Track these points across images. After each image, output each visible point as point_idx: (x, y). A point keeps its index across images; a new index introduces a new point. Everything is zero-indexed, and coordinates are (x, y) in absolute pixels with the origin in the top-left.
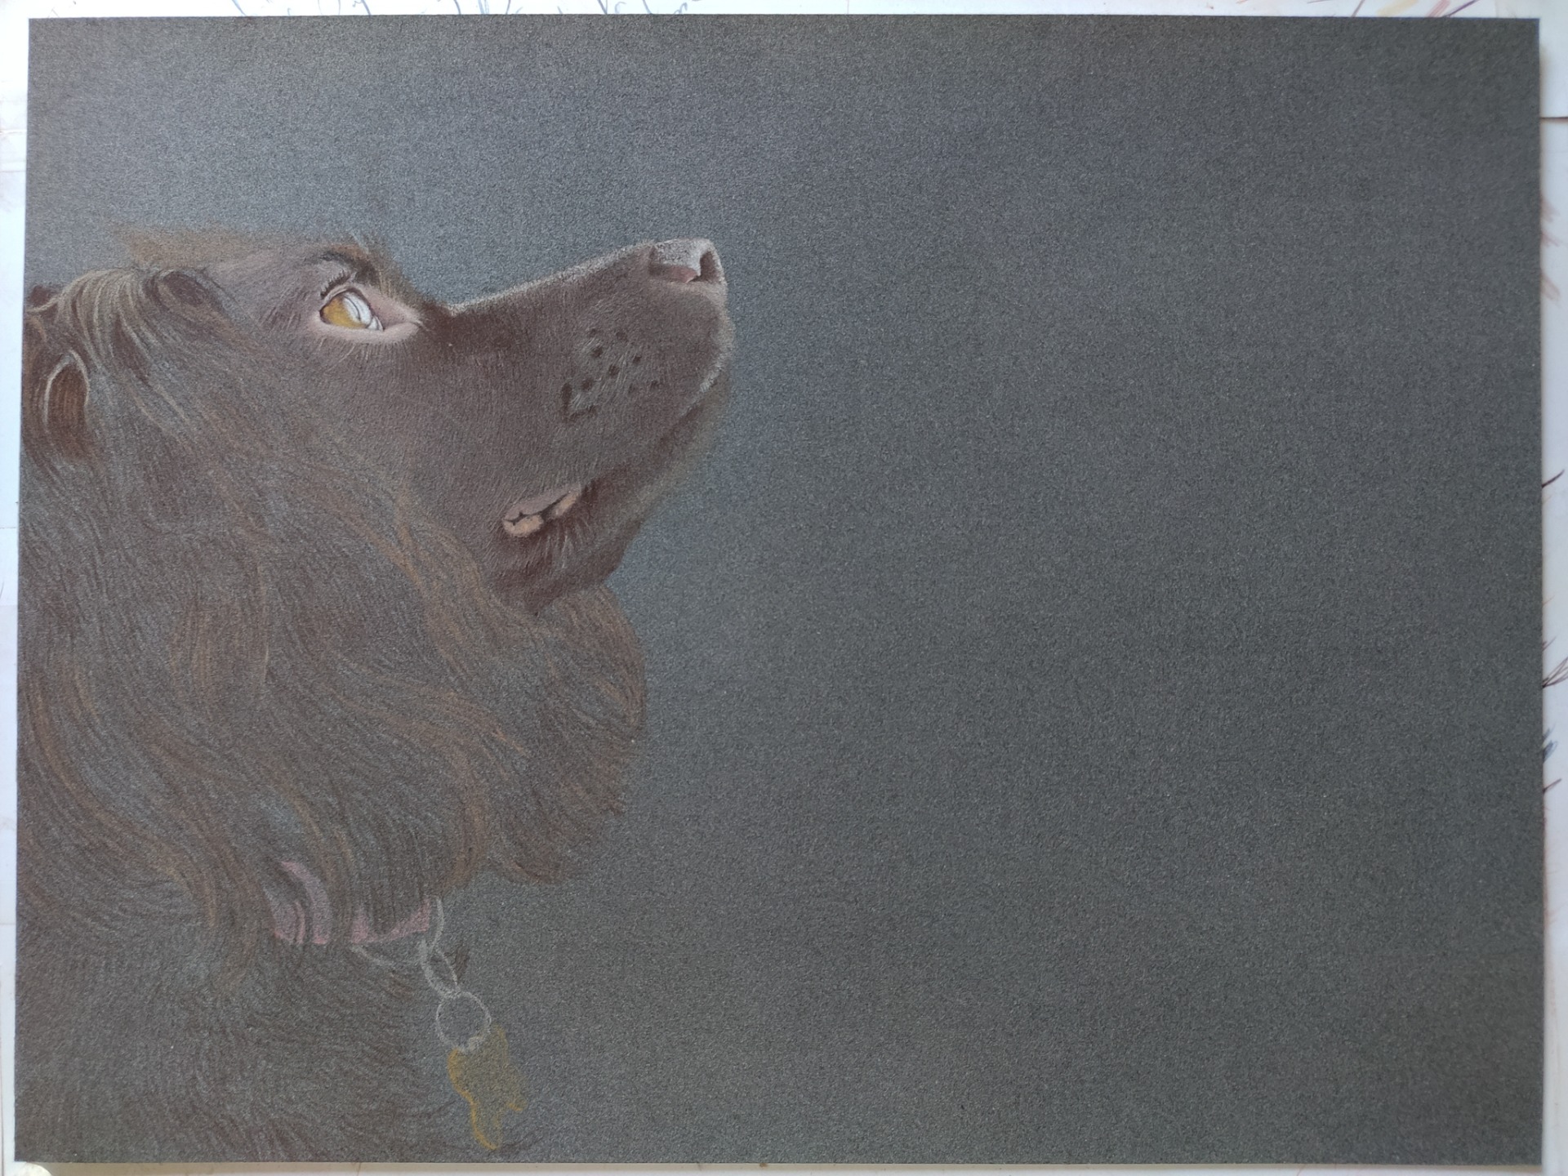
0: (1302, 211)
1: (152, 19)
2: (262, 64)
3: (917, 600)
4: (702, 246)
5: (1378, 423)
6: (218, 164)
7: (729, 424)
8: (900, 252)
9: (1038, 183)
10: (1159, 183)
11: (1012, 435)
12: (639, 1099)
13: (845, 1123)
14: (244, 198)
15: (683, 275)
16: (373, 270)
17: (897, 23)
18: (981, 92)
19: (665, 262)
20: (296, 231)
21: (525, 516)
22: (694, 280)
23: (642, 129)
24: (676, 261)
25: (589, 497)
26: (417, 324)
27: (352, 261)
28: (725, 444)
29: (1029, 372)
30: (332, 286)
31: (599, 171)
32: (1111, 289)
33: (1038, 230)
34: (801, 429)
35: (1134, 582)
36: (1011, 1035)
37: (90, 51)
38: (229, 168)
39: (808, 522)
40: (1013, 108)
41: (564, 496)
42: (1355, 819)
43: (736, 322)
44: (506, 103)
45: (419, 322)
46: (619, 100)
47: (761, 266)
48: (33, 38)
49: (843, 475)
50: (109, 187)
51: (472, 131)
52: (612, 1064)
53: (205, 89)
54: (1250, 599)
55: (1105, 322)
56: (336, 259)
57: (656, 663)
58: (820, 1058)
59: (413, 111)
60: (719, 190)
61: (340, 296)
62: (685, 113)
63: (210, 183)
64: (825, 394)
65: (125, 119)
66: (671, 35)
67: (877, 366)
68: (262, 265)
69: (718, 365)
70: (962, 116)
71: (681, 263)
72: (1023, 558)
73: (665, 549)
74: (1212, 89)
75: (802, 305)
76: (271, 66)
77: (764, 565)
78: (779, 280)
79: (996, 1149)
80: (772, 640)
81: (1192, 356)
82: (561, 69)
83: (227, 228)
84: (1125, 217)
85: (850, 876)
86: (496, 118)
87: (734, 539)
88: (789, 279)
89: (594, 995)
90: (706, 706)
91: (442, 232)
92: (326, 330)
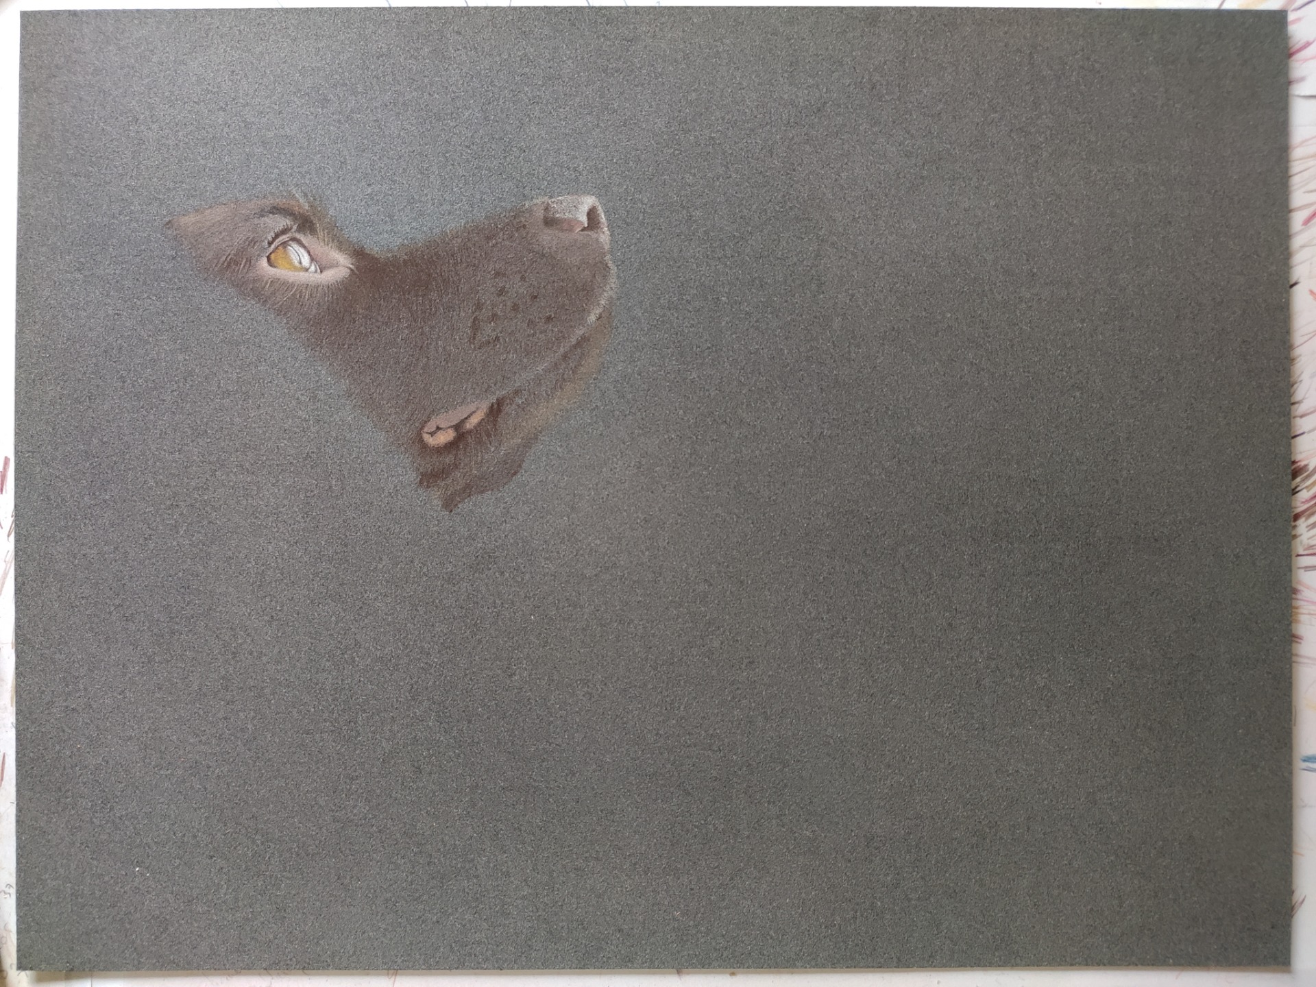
0: (1090, 171)
1: (124, 11)
2: (217, 49)
3: (770, 498)
4: (588, 201)
5: (1154, 348)
6: (181, 133)
7: (612, 352)
8: (754, 207)
9: (870, 148)
10: (971, 148)
11: (849, 360)
12: (539, 916)
13: (711, 935)
14: (202, 162)
15: (573, 226)
16: (311, 222)
17: (751, 14)
18: (822, 71)
19: (558, 216)
20: (247, 190)
21: (441, 429)
22: (582, 230)
23: (538, 103)
24: (567, 214)
25: (495, 411)
26: (350, 268)
27: (294, 214)
28: (608, 368)
29: (863, 307)
30: (277, 236)
31: (501, 138)
32: (931, 237)
33: (869, 188)
34: (672, 355)
35: (950, 483)
36: (850, 861)
37: (72, 38)
38: (189, 136)
39: (678, 433)
40: (849, 85)
41: (474, 412)
42: (1136, 680)
43: (617, 266)
44: (423, 81)
45: (351, 266)
46: (518, 78)
47: (638, 218)
48: (24, 27)
49: (707, 394)
50: (88, 153)
51: (395, 105)
52: (516, 887)
53: (169, 70)
54: (1048, 497)
55: (926, 265)
56: (280, 213)
57: (552, 552)
58: (690, 882)
59: (344, 88)
60: (603, 154)
61: (284, 244)
62: (574, 89)
63: (174, 149)
64: (693, 326)
65: (102, 95)
66: (561, 24)
67: (735, 302)
68: (218, 218)
69: (603, 302)
70: (806, 92)
71: (571, 216)
72: (859, 463)
73: (559, 457)
74: (1016, 69)
75: (672, 251)
76: (225, 51)
77: (642, 469)
78: (653, 229)
79: (837, 956)
80: (649, 532)
81: (1000, 294)
82: (469, 53)
83: (188, 187)
84: (943, 177)
85: (715, 729)
86: (415, 94)
87: (616, 448)
88: (661, 229)
89: (501, 829)
90: (594, 588)
91: (370, 190)
92: (273, 272)
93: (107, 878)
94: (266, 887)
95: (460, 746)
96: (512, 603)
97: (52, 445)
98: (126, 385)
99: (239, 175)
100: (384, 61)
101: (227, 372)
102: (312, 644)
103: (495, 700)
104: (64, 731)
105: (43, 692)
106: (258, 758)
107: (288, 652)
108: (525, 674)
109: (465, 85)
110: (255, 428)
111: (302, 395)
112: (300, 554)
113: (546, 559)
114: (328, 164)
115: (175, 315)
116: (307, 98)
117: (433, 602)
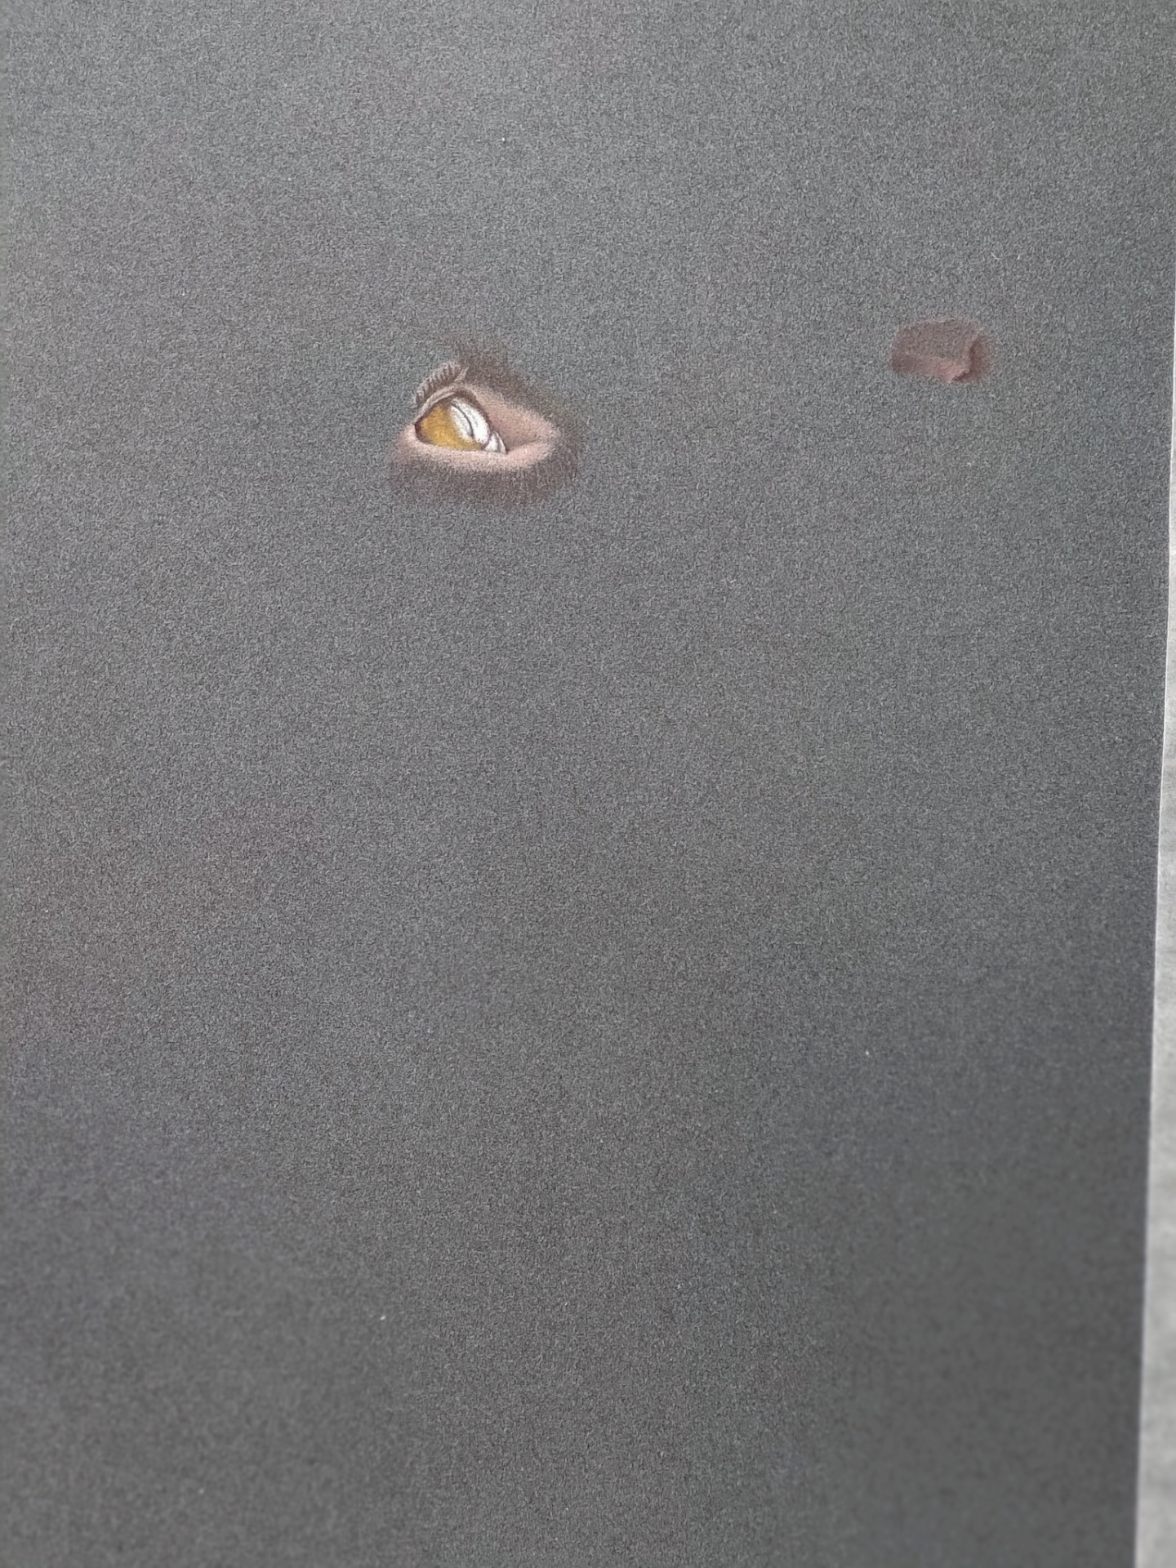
2: (330, 62)
6: (267, 208)
7: (1010, 589)
14: (305, 259)
15: (944, 371)
16: (492, 365)
20: (382, 308)
22: (960, 379)
23: (886, 158)
26: (553, 443)
27: (463, 351)
28: (1003, 618)
30: (433, 388)
31: (821, 219)
34: (1116, 596)
37: (77, 42)
38: (281, 214)
44: (687, 121)
45: (555, 439)
46: (852, 116)
47: (1058, 357)
50: (105, 239)
51: (638, 162)
52: (838, 1522)
53: (246, 97)
57: (902, 939)
59: (552, 133)
60: (998, 247)
61: (445, 403)
63: (255, 236)
65: (129, 141)
76: (344, 66)
77: (1060, 796)
78: (1085, 378)
80: (1072, 907)
82: (769, 73)
83: (280, 302)
86: (673, 143)
87: (1015, 759)
88: (1100, 375)
89: (813, 1421)
90: (974, 1003)
91: (592, 310)
92: (425, 451)
93: (130, 1497)
94: (405, 1515)
95: (741, 1275)
96: (833, 1028)
97: (44, 745)
98: (174, 643)
99: (367, 282)
100: (621, 85)
101: (346, 622)
102: (487, 1093)
103: (802, 1194)
104: (58, 1241)
105: (25, 1173)
106: (394, 1289)
107: (446, 1106)
108: (854, 1151)
109: (761, 126)
110: (391, 720)
111: (472, 662)
112: (467, 938)
113: (893, 951)
114: (520, 263)
115: (258, 524)
116: (486, 149)
117: (695, 1024)
